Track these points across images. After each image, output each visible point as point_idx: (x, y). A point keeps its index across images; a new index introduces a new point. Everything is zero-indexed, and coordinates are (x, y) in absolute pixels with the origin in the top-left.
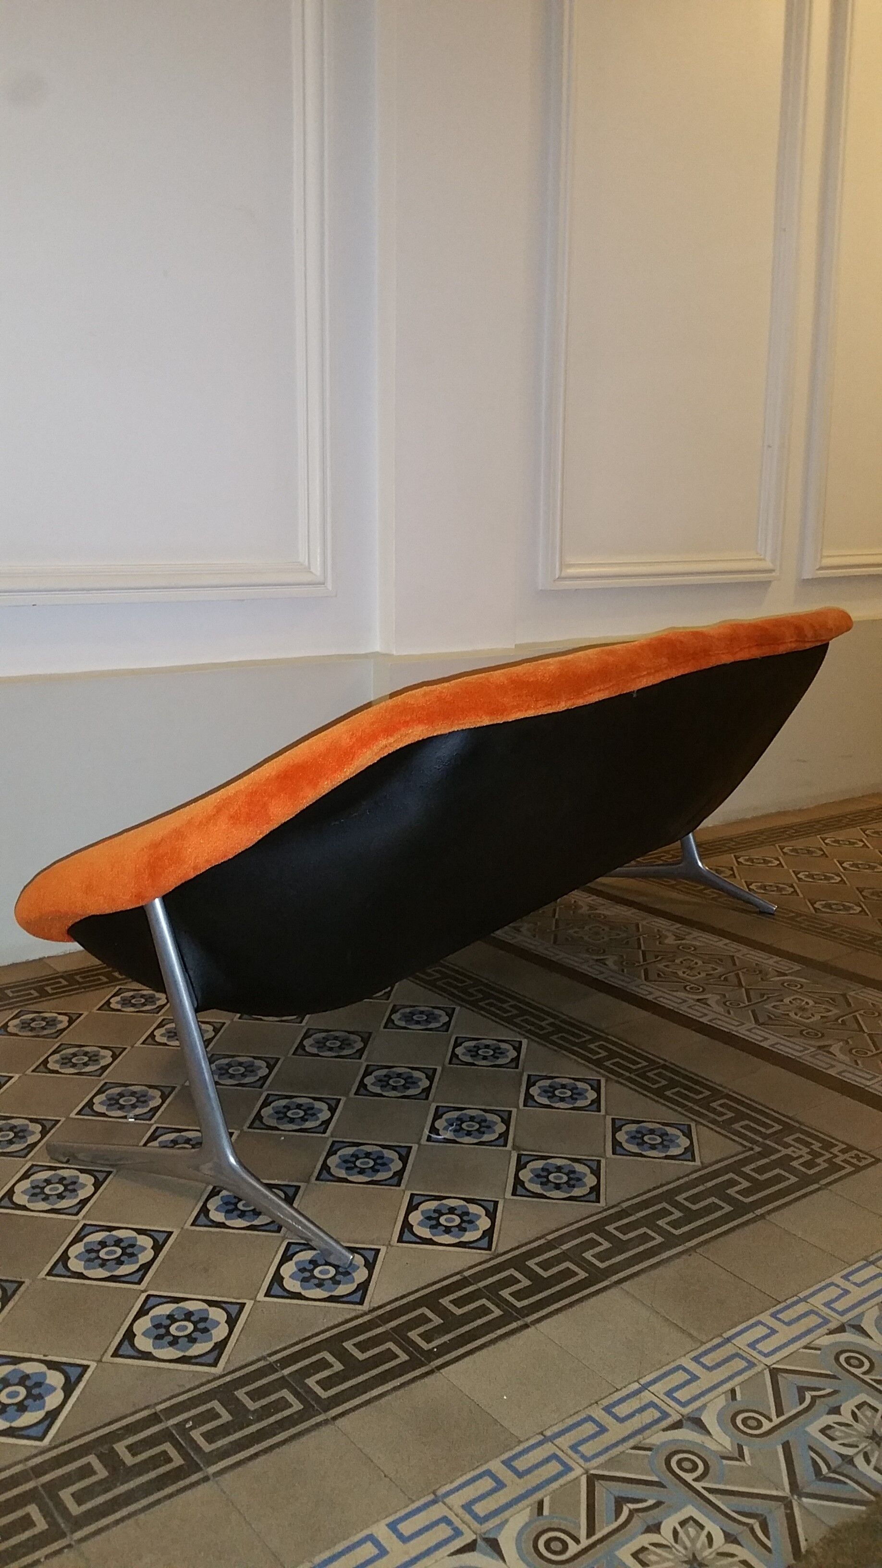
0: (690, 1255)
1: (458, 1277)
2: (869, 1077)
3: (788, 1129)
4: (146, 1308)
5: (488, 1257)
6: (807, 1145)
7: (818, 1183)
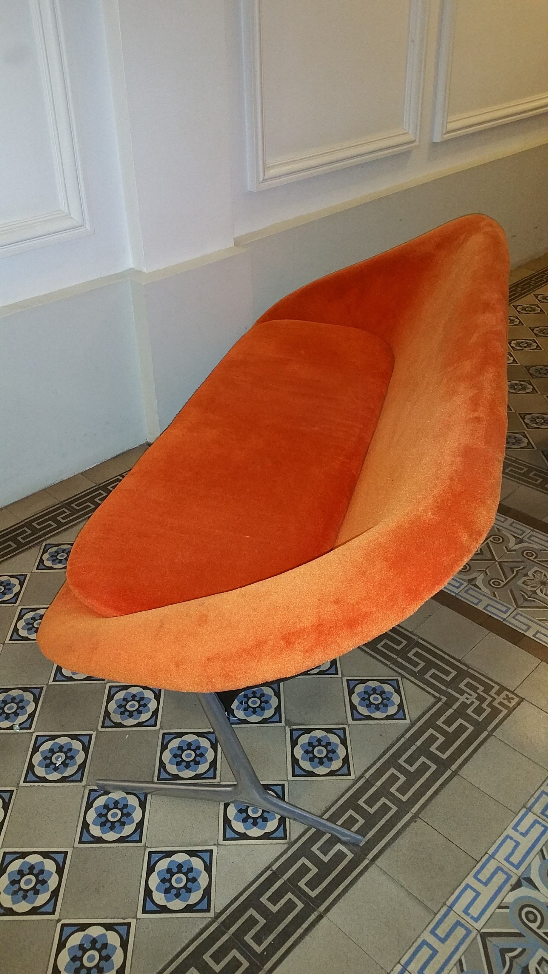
0: (416, 822)
1: (269, 873)
2: (504, 609)
3: (461, 674)
4: (63, 939)
5: (286, 846)
6: (475, 689)
7: (486, 730)
